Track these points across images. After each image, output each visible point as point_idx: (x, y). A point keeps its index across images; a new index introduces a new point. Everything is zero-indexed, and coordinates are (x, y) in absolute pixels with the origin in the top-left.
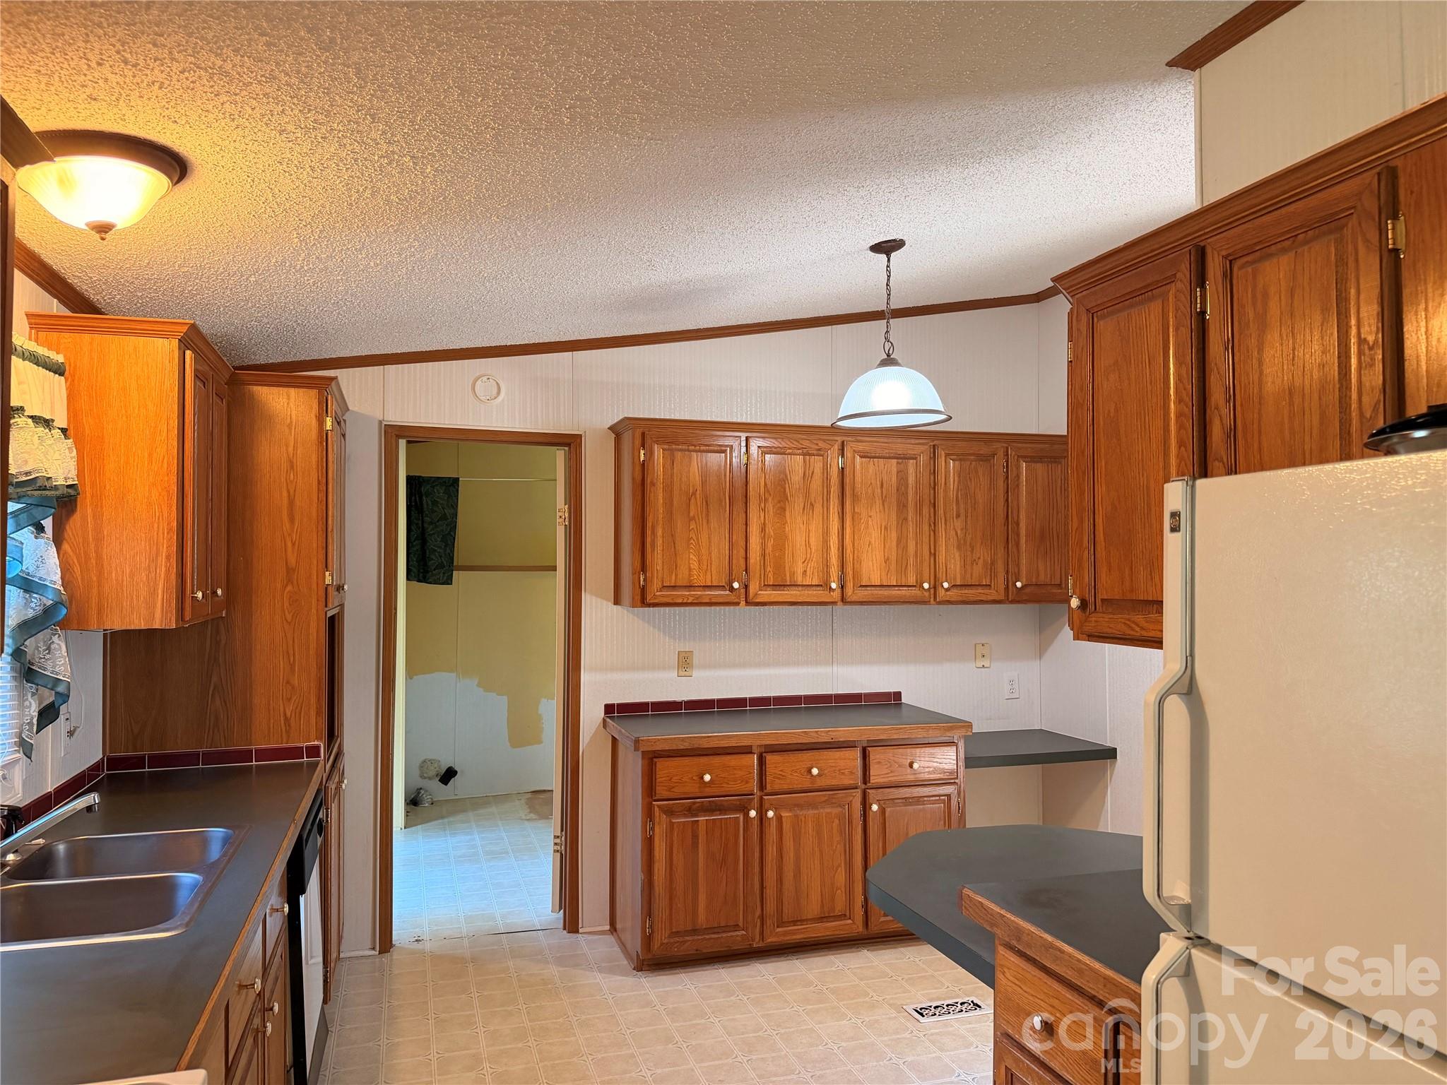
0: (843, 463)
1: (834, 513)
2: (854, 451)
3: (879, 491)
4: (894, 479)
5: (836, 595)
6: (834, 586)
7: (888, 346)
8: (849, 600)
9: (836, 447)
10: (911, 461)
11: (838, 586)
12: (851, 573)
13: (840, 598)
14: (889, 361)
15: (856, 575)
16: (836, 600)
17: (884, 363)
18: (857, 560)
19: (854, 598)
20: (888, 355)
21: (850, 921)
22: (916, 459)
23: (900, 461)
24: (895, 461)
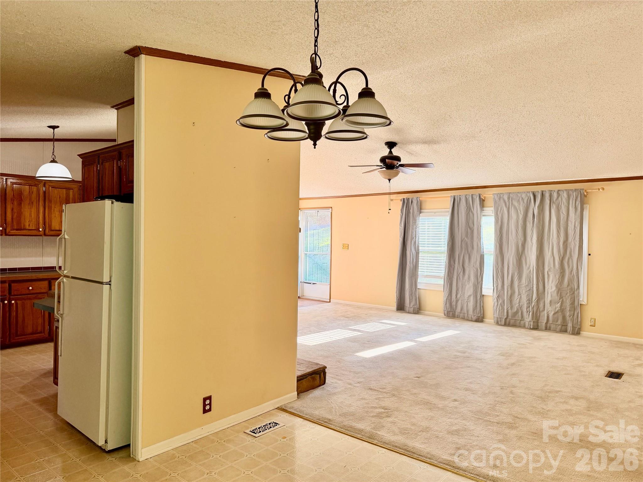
0: (46, 189)
1: (41, 206)
2: (49, 185)
3: (59, 199)
4: (65, 195)
5: (42, 233)
6: (41, 230)
7: (53, 156)
8: (47, 234)
9: (42, 184)
10: (71, 190)
11: (42, 230)
12: (48, 226)
13: (43, 234)
14: (53, 161)
15: (50, 226)
16: (42, 234)
17: (52, 162)
18: (50, 221)
19: (49, 234)
20: (54, 159)
21: (43, 334)
22: (73, 189)
23: (67, 190)
24: (65, 190)
